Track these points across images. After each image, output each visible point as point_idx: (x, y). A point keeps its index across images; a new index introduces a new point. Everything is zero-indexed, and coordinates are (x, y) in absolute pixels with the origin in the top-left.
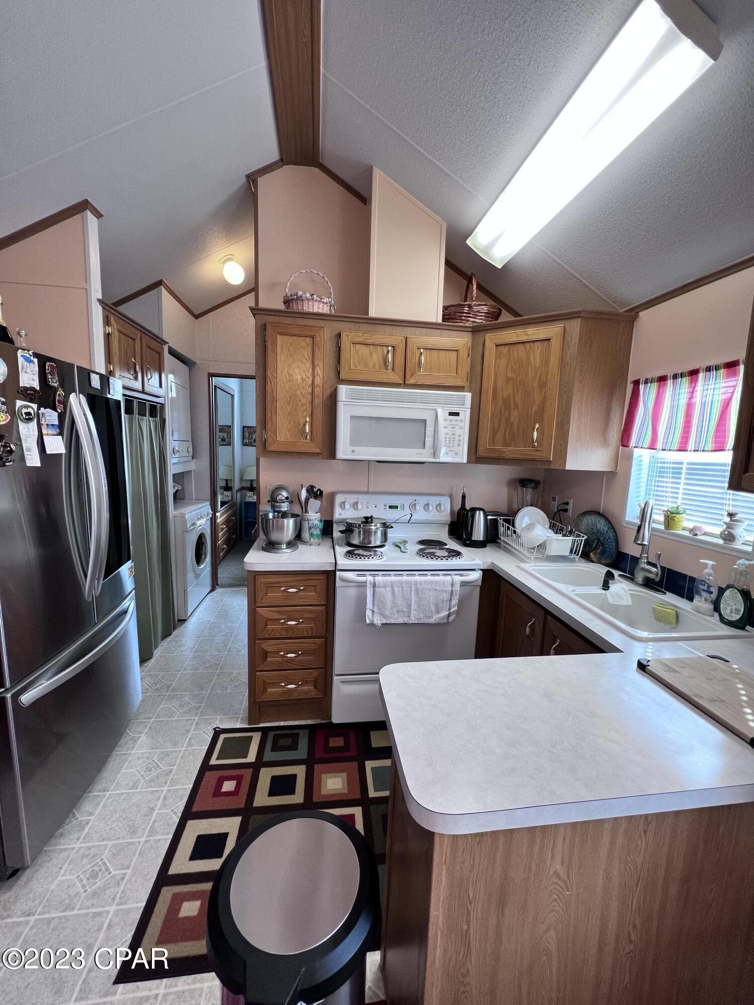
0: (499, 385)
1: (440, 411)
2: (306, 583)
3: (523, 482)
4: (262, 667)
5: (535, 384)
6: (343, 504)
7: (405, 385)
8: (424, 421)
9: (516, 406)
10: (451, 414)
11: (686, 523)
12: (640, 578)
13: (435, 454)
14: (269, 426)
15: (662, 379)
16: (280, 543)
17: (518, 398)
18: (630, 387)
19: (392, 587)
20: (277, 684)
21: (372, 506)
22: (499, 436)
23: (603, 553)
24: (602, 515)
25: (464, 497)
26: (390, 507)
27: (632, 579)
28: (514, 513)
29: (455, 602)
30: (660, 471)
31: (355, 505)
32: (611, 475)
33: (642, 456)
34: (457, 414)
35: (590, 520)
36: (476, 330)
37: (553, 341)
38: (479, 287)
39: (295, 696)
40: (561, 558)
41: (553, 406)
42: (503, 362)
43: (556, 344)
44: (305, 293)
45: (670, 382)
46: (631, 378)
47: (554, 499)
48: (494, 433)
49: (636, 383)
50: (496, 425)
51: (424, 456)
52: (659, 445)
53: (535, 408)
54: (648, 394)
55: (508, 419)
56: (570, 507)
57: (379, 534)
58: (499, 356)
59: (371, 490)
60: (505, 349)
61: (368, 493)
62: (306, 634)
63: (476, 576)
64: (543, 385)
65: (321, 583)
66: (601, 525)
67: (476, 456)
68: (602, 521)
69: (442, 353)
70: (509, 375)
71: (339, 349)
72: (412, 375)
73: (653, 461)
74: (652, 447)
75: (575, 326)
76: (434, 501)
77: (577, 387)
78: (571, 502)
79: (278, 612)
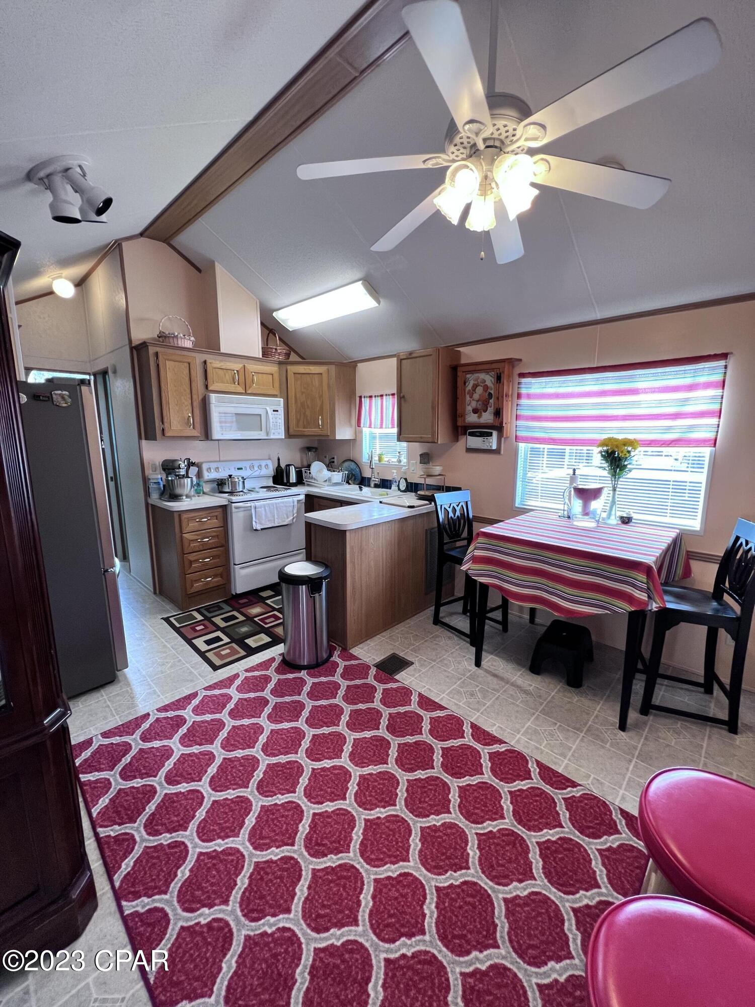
0: (298, 395)
1: (268, 408)
2: (211, 515)
3: (309, 449)
4: (190, 571)
5: (317, 396)
6: (209, 469)
7: (246, 394)
8: (260, 415)
9: (308, 407)
10: (274, 411)
11: (385, 459)
12: (372, 485)
13: (267, 434)
14: (165, 420)
15: (371, 397)
16: (181, 496)
17: (309, 402)
18: (358, 399)
19: (265, 507)
20: (198, 580)
21: (227, 469)
22: (301, 423)
23: (355, 479)
24: (352, 461)
25: (279, 459)
26: (238, 469)
27: (369, 486)
28: (309, 466)
29: (295, 511)
30: (373, 437)
31: (217, 469)
32: (354, 440)
33: (366, 431)
34: (277, 411)
35: (346, 464)
36: (280, 363)
37: (323, 375)
38: (280, 339)
39: (211, 585)
40: (337, 484)
41: (327, 407)
42: (299, 382)
43: (325, 376)
44: (179, 334)
45: (374, 398)
46: (358, 395)
47: (325, 457)
48: (298, 421)
49: (360, 397)
50: (298, 417)
51: (262, 435)
52: (373, 426)
53: (318, 408)
54: (366, 402)
55: (304, 414)
56: (335, 460)
57: (241, 483)
58: (296, 380)
59: (221, 459)
60: (299, 376)
61: (220, 461)
62: (214, 546)
63: (302, 497)
64: (321, 397)
65: (219, 512)
66: (353, 466)
67: (289, 434)
68: (353, 463)
69: (264, 375)
70: (303, 390)
71: (206, 371)
72: (250, 387)
73: (371, 433)
74: (370, 427)
75: (333, 368)
76: (263, 463)
77: (336, 398)
78: (336, 457)
79: (197, 535)
